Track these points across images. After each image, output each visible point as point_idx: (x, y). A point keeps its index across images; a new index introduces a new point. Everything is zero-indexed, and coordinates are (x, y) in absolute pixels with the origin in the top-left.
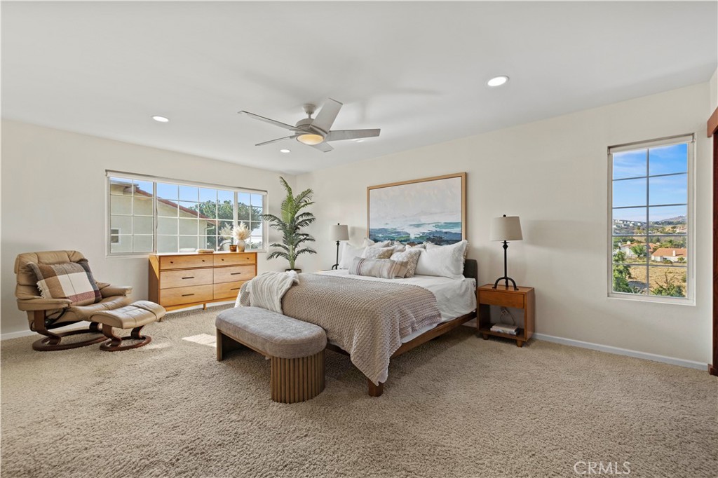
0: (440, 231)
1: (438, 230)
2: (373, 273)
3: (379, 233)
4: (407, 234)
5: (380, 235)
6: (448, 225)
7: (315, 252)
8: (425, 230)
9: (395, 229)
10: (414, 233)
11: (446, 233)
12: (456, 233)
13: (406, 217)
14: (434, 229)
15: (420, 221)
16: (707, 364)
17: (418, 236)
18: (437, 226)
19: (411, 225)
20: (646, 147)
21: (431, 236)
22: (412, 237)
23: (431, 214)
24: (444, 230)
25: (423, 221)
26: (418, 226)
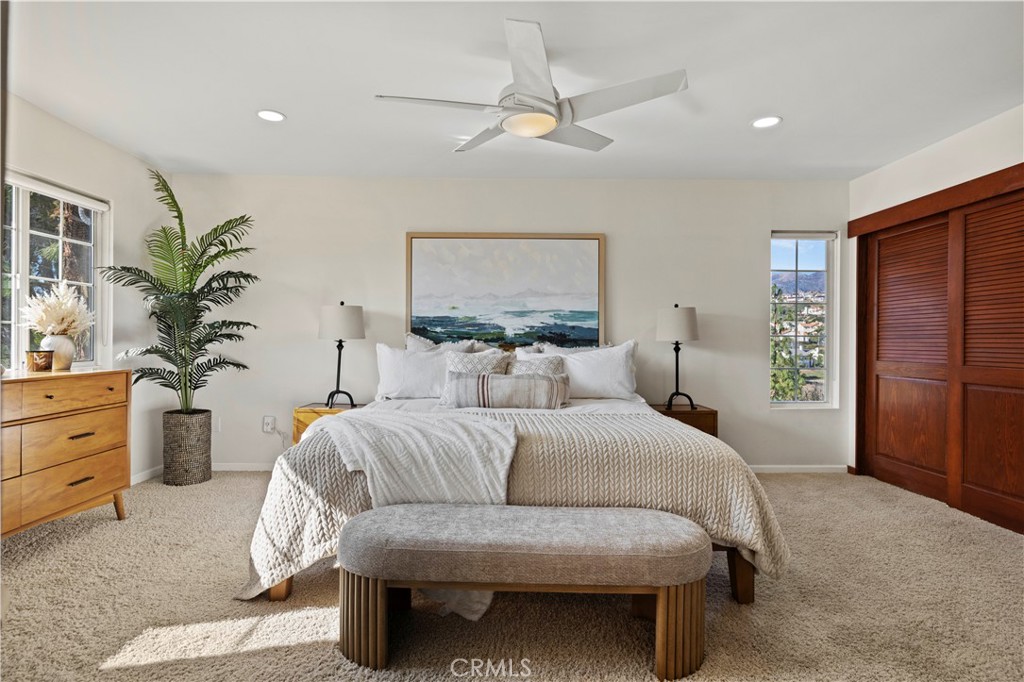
0: (563, 325)
1: (559, 322)
2: (516, 401)
3: (436, 326)
4: (500, 327)
5: (438, 329)
6: (575, 315)
7: (245, 367)
8: (536, 321)
9: (474, 318)
10: (512, 327)
11: (573, 328)
12: (589, 329)
13: (496, 297)
14: (551, 321)
15: (524, 305)
16: (846, 466)
17: (522, 332)
18: (557, 316)
19: (507, 312)
20: (795, 238)
21: (546, 333)
22: (510, 333)
23: (546, 295)
24: (570, 324)
25: (530, 306)
26: (522, 314)
